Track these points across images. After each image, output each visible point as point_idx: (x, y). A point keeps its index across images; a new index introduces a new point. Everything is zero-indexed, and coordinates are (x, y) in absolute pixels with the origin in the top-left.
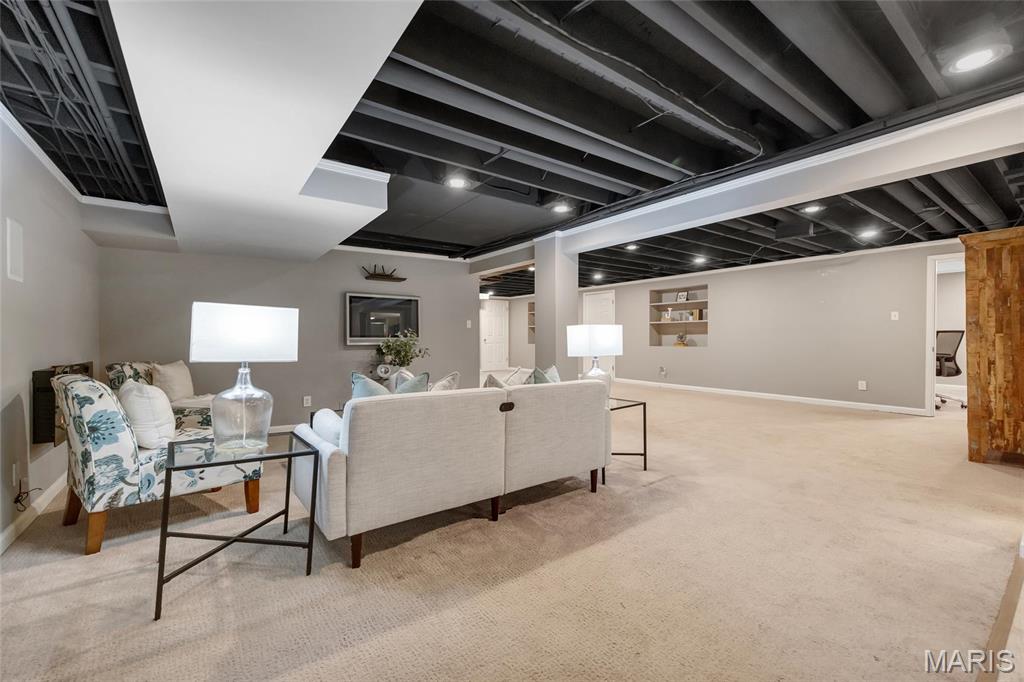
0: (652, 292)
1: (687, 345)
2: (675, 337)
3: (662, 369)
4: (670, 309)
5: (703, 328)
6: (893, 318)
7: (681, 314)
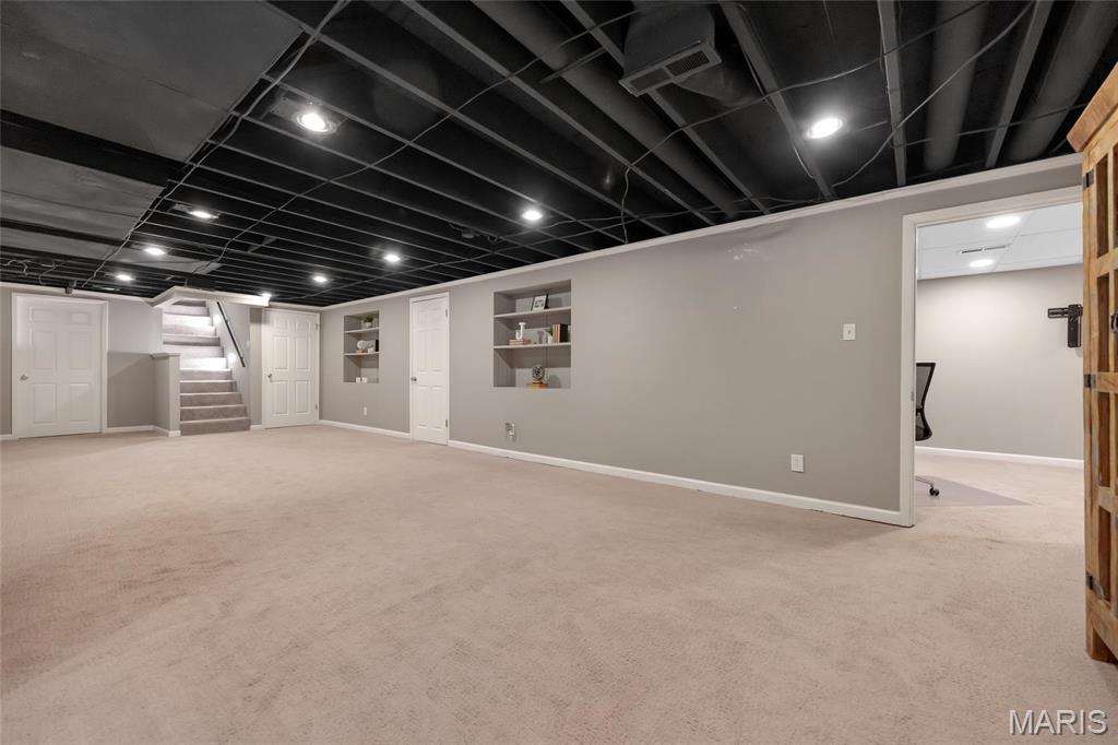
0: (495, 293)
1: (546, 386)
2: (531, 370)
3: (508, 426)
4: (522, 324)
5: (562, 357)
6: (846, 337)
7: (541, 334)
